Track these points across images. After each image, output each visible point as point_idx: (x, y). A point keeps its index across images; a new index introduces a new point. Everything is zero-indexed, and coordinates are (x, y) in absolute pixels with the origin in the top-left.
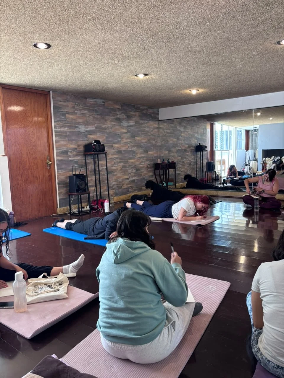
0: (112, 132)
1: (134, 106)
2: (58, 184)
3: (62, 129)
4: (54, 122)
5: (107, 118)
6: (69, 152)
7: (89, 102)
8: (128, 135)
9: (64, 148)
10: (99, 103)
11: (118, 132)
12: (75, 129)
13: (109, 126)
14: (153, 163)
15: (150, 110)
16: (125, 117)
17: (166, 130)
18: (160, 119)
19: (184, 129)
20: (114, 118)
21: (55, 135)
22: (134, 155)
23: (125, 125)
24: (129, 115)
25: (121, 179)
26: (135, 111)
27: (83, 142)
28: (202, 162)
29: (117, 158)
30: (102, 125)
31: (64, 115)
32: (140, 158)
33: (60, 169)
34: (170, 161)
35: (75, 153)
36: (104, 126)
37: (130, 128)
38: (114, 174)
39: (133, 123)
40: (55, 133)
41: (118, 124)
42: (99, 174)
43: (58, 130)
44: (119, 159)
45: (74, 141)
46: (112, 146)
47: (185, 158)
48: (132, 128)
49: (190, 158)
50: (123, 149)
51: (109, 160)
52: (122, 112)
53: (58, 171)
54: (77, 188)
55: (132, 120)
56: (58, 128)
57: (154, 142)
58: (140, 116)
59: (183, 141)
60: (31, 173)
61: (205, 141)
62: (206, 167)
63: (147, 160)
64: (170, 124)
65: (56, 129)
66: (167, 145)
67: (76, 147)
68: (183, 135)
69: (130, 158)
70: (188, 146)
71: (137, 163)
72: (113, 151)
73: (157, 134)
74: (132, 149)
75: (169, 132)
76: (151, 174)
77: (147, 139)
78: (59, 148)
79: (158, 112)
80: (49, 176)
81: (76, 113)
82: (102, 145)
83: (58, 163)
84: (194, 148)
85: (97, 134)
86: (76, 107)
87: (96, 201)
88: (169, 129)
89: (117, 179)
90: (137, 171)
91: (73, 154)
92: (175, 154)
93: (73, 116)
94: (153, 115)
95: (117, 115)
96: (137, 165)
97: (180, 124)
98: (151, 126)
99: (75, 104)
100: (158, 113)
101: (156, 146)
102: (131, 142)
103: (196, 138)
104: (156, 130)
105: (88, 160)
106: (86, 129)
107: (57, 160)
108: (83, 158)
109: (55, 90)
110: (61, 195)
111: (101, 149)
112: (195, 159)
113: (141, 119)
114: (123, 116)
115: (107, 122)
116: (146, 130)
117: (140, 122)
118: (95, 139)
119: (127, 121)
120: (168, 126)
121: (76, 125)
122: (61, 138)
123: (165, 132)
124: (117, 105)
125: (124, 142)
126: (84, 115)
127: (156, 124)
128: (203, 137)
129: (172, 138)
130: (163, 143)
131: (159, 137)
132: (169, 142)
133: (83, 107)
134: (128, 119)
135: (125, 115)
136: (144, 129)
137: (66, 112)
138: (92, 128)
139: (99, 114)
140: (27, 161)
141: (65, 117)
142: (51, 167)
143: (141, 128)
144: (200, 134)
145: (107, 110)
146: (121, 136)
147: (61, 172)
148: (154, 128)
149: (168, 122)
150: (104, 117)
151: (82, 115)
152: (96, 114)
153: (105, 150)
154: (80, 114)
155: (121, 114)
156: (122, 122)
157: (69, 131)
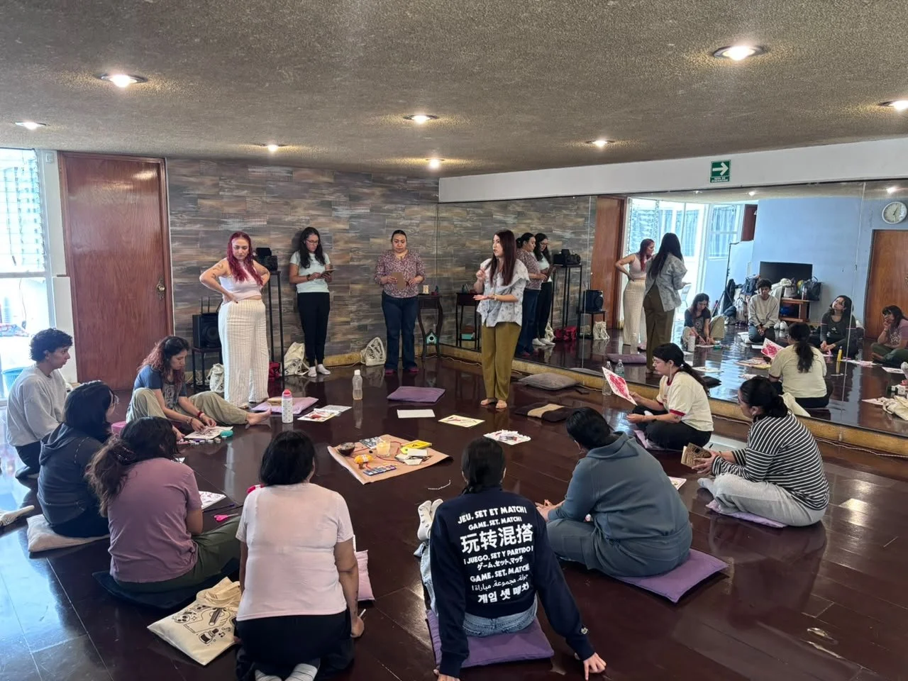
1: (368, 176)
2: (177, 329)
3: (188, 228)
4: (171, 214)
5: (296, 202)
7: (253, 173)
8: (351, 235)
9: (193, 262)
10: (277, 174)
11: (326, 229)
12: (217, 226)
13: (301, 217)
15: (415, 183)
16: (343, 199)
17: (460, 223)
18: (441, 200)
19: (516, 218)
20: (314, 201)
21: (173, 238)
22: (366, 274)
23: (342, 214)
24: (355, 194)
26: (370, 186)
30: (284, 216)
31: (194, 200)
33: (181, 302)
36: (289, 218)
37: (357, 220)
39: (363, 211)
40: (172, 234)
41: (326, 214)
43: (178, 229)
45: (216, 250)
48: (362, 221)
50: (338, 262)
52: (337, 188)
53: (176, 306)
54: (203, 340)
55: (363, 205)
56: (180, 226)
57: (422, 249)
58: (383, 195)
60: (123, 307)
64: (472, 209)
65: (174, 228)
66: (461, 253)
69: (354, 283)
71: (374, 292)
73: (432, 231)
74: (361, 263)
75: (469, 226)
78: (182, 263)
79: (437, 185)
80: (160, 313)
81: (222, 197)
83: (177, 290)
85: (270, 234)
86: (220, 185)
88: (468, 220)
90: (371, 307)
93: (214, 203)
94: (421, 193)
95: (324, 195)
96: (372, 295)
97: (503, 208)
98: (416, 217)
99: (220, 179)
100: (438, 188)
101: (427, 257)
102: (359, 249)
104: (430, 223)
106: (245, 226)
107: (175, 283)
109: (171, 158)
113: (386, 203)
114: (339, 197)
115: (296, 210)
116: (401, 223)
117: (386, 208)
118: (266, 244)
119: (350, 206)
120: (464, 214)
121: (220, 218)
122: (185, 244)
123: (456, 226)
124: (323, 175)
125: (340, 248)
126: (241, 199)
127: (428, 210)
128: (579, 235)
129: (477, 238)
130: (451, 249)
131: (438, 237)
132: (469, 247)
133: (238, 184)
134: (352, 202)
135: (345, 196)
136: (394, 220)
137: (198, 195)
138: (259, 223)
139: (276, 195)
140: (116, 287)
141: (196, 204)
142: (165, 297)
143: (387, 221)
144: (571, 228)
145: (297, 187)
146: (331, 237)
147: (181, 306)
148: (424, 219)
149: (464, 205)
150: (289, 201)
151: (234, 200)
152: (269, 195)
153: (277, 268)
154: (230, 198)
155: (334, 193)
156: (335, 210)
157: (205, 229)
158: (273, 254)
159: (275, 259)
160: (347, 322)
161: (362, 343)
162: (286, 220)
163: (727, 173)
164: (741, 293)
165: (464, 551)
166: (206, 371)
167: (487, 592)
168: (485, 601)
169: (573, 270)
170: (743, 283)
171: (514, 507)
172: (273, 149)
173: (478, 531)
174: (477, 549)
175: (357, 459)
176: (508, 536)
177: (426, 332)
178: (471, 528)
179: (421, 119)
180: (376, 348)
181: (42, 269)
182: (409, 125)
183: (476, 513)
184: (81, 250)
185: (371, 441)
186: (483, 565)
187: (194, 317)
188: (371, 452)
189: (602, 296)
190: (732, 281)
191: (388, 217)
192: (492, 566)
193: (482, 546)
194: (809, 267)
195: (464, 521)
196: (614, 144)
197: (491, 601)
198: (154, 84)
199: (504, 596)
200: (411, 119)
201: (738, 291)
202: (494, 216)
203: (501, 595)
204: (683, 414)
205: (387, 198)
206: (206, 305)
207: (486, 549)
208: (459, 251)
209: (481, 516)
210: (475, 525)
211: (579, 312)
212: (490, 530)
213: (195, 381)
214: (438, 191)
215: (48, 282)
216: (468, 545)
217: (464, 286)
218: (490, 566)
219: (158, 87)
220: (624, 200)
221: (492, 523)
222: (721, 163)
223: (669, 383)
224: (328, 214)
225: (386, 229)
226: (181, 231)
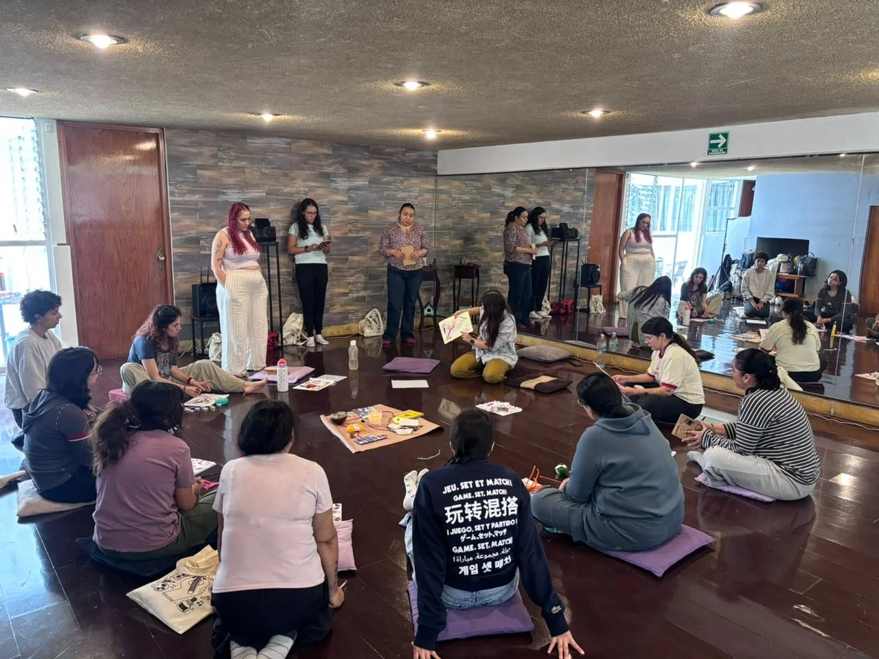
1: (367, 148)
2: (177, 297)
3: (187, 198)
4: (170, 184)
5: (294, 173)
6: (202, 239)
7: (252, 144)
8: (349, 207)
9: (191, 232)
10: (277, 145)
11: (325, 201)
12: (216, 197)
13: (300, 189)
15: (414, 155)
16: (342, 171)
17: (458, 196)
18: (439, 173)
19: (514, 191)
20: (313, 173)
21: (173, 208)
22: (364, 246)
23: (341, 186)
24: (354, 166)
26: (369, 158)
30: (283, 188)
31: (193, 171)
33: (181, 272)
36: (287, 190)
37: (356, 192)
39: (361, 183)
40: (172, 204)
41: (324, 186)
43: (177, 199)
45: (215, 220)
48: (360, 193)
50: (336, 234)
52: (336, 160)
53: (176, 275)
55: (359, 177)
56: (179, 197)
58: (382, 168)
60: (123, 276)
64: (470, 182)
65: (173, 198)
66: (459, 226)
68: (510, 204)
69: (353, 254)
71: (372, 263)
73: (430, 204)
74: (360, 234)
75: (468, 199)
78: (182, 233)
79: (434, 158)
80: (161, 282)
81: (220, 168)
83: (177, 260)
85: (269, 206)
86: (219, 156)
88: (466, 192)
90: (370, 279)
92: (483, 246)
93: (214, 174)
94: (419, 165)
95: (323, 166)
96: (370, 267)
97: (503, 181)
98: (416, 188)
99: (219, 150)
100: (436, 160)
102: (357, 221)
104: (427, 196)
106: (244, 197)
107: (176, 253)
109: (170, 127)
113: (382, 174)
114: (338, 169)
115: (295, 181)
116: (400, 196)
117: (384, 180)
118: (264, 216)
119: (349, 178)
120: (463, 186)
121: (219, 189)
122: (183, 214)
123: (454, 199)
124: (321, 146)
125: (338, 220)
126: (240, 170)
127: (427, 183)
128: (578, 209)
129: (475, 212)
130: (449, 222)
131: (436, 209)
132: (467, 220)
133: (237, 154)
134: (350, 174)
135: (343, 168)
136: (391, 193)
137: (197, 165)
138: (258, 194)
139: (274, 166)
140: (115, 255)
141: (195, 174)
142: (165, 266)
143: (386, 193)
144: (569, 202)
145: (296, 158)
146: (329, 208)
147: (181, 276)
148: (422, 192)
149: (463, 177)
150: (287, 172)
151: (234, 170)
152: (267, 166)
153: (275, 239)
154: (228, 169)
155: (332, 164)
156: (333, 181)
157: (204, 200)
158: (271, 225)
159: (273, 229)
160: (346, 293)
161: (360, 314)
162: (285, 191)
163: (725, 145)
164: (738, 268)
165: (447, 522)
166: (205, 340)
167: (469, 564)
168: (466, 573)
169: (570, 244)
170: (739, 258)
171: (500, 480)
172: (267, 118)
173: (463, 502)
174: (461, 520)
175: (349, 428)
176: (493, 509)
177: (424, 304)
178: (456, 498)
179: (412, 86)
180: (374, 320)
181: (43, 238)
182: (401, 92)
183: (461, 484)
184: (81, 219)
185: (363, 410)
186: (466, 536)
187: (194, 287)
188: (363, 421)
189: (599, 270)
190: (728, 256)
191: (386, 189)
192: (475, 538)
193: (466, 517)
194: (806, 243)
195: (449, 491)
196: (611, 114)
197: (473, 573)
198: (135, 45)
199: (485, 569)
200: (401, 85)
201: (734, 266)
202: (492, 189)
203: (483, 568)
204: (675, 387)
205: (386, 170)
206: (205, 275)
207: (470, 520)
208: (457, 224)
209: (467, 487)
210: (460, 496)
211: (576, 286)
212: (475, 502)
213: (195, 349)
214: (437, 163)
215: (49, 250)
216: (452, 516)
217: (461, 259)
218: (473, 538)
219: (140, 49)
220: (622, 175)
221: (478, 494)
222: (719, 135)
223: (661, 356)
224: (326, 186)
225: (384, 201)
226: (180, 201)
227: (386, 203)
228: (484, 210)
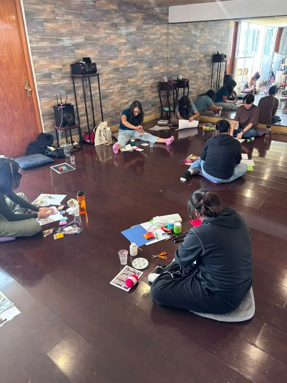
0: (107, 44)
1: (135, 5)
2: (42, 116)
3: (41, 44)
4: (29, 34)
5: (99, 24)
6: (52, 74)
7: (74, 2)
8: (127, 46)
9: (46, 69)
10: (88, 3)
11: (115, 43)
12: (57, 43)
13: (102, 35)
14: (158, 81)
15: (158, 10)
16: (123, 21)
17: (177, 36)
18: (170, 22)
19: (200, 33)
20: (108, 23)
21: (32, 52)
22: (135, 72)
23: (123, 32)
24: (129, 18)
25: (119, 104)
26: (137, 12)
27: (70, 60)
28: (219, 74)
29: (114, 78)
30: (93, 35)
31: (41, 24)
32: (143, 76)
33: (43, 98)
34: (181, 77)
35: (60, 75)
36: (96, 36)
37: (130, 36)
38: (111, 98)
39: (133, 30)
40: (31, 50)
42: (92, 99)
43: (35, 45)
44: (116, 79)
45: (58, 60)
46: (108, 63)
47: (199, 71)
48: (133, 36)
49: (205, 70)
50: (122, 65)
51: (102, 82)
52: (120, 14)
53: (40, 100)
54: (64, 122)
55: (133, 25)
56: (35, 44)
57: (161, 54)
58: (143, 19)
59: (198, 49)
60: (7, 104)
61: (226, 47)
62: (223, 81)
63: (151, 78)
64: (182, 27)
65: (31, 45)
66: (177, 56)
67: (61, 67)
68: (198, 41)
69: (130, 77)
70: (203, 55)
71: (139, 83)
72: (108, 69)
73: (165, 42)
74: (133, 65)
75: (181, 38)
76: (156, 95)
77: (152, 50)
78: (39, 71)
79: (168, 12)
80: (31, 106)
81: (58, 21)
82: (93, 63)
83: (40, 90)
84: (211, 58)
85: (86, 48)
86: (56, 12)
87: (88, 135)
88: (181, 34)
89: (115, 104)
90: (138, 92)
91: (58, 77)
92: (187, 68)
93: (54, 25)
94: (160, 16)
95: (114, 19)
96: (138, 85)
97: (196, 27)
98: (158, 33)
99: (56, 7)
101: (163, 59)
102: (131, 56)
103: (215, 44)
104: (164, 37)
105: (76, 83)
106: (72, 43)
107: (38, 85)
108: (71, 82)
110: (47, 128)
111: (92, 70)
112: (210, 72)
113: (145, 24)
114: (121, 20)
115: (100, 30)
116: (151, 38)
117: (144, 27)
118: (85, 55)
119: (127, 26)
120: (180, 31)
121: (57, 37)
122: (40, 56)
123: (175, 39)
124: (112, 4)
125: (122, 56)
126: (69, 22)
127: (163, 29)
129: (184, 46)
130: (173, 54)
131: (168, 46)
132: (181, 52)
133: (65, 10)
134: (127, 24)
135: (124, 19)
136: (148, 36)
137: (44, 19)
138: (80, 40)
139: (88, 19)
141: (43, 26)
142: (32, 95)
143: (145, 36)
144: (220, 38)
145: (99, 13)
146: (118, 48)
147: (44, 100)
148: (162, 35)
149: (180, 24)
150: (95, 23)
151: (65, 23)
152: (84, 19)
153: (96, 71)
154: (62, 22)
155: (118, 17)
156: (119, 29)
157: (50, 45)
160: (127, 102)
191: (145, 33)
202: (192, 32)
205: (145, 20)
214: (168, 15)
217: (178, 76)
220: (238, 23)
224: (116, 32)
225: (144, 42)
226: (36, 47)
227: (145, 43)
228: (188, 45)
